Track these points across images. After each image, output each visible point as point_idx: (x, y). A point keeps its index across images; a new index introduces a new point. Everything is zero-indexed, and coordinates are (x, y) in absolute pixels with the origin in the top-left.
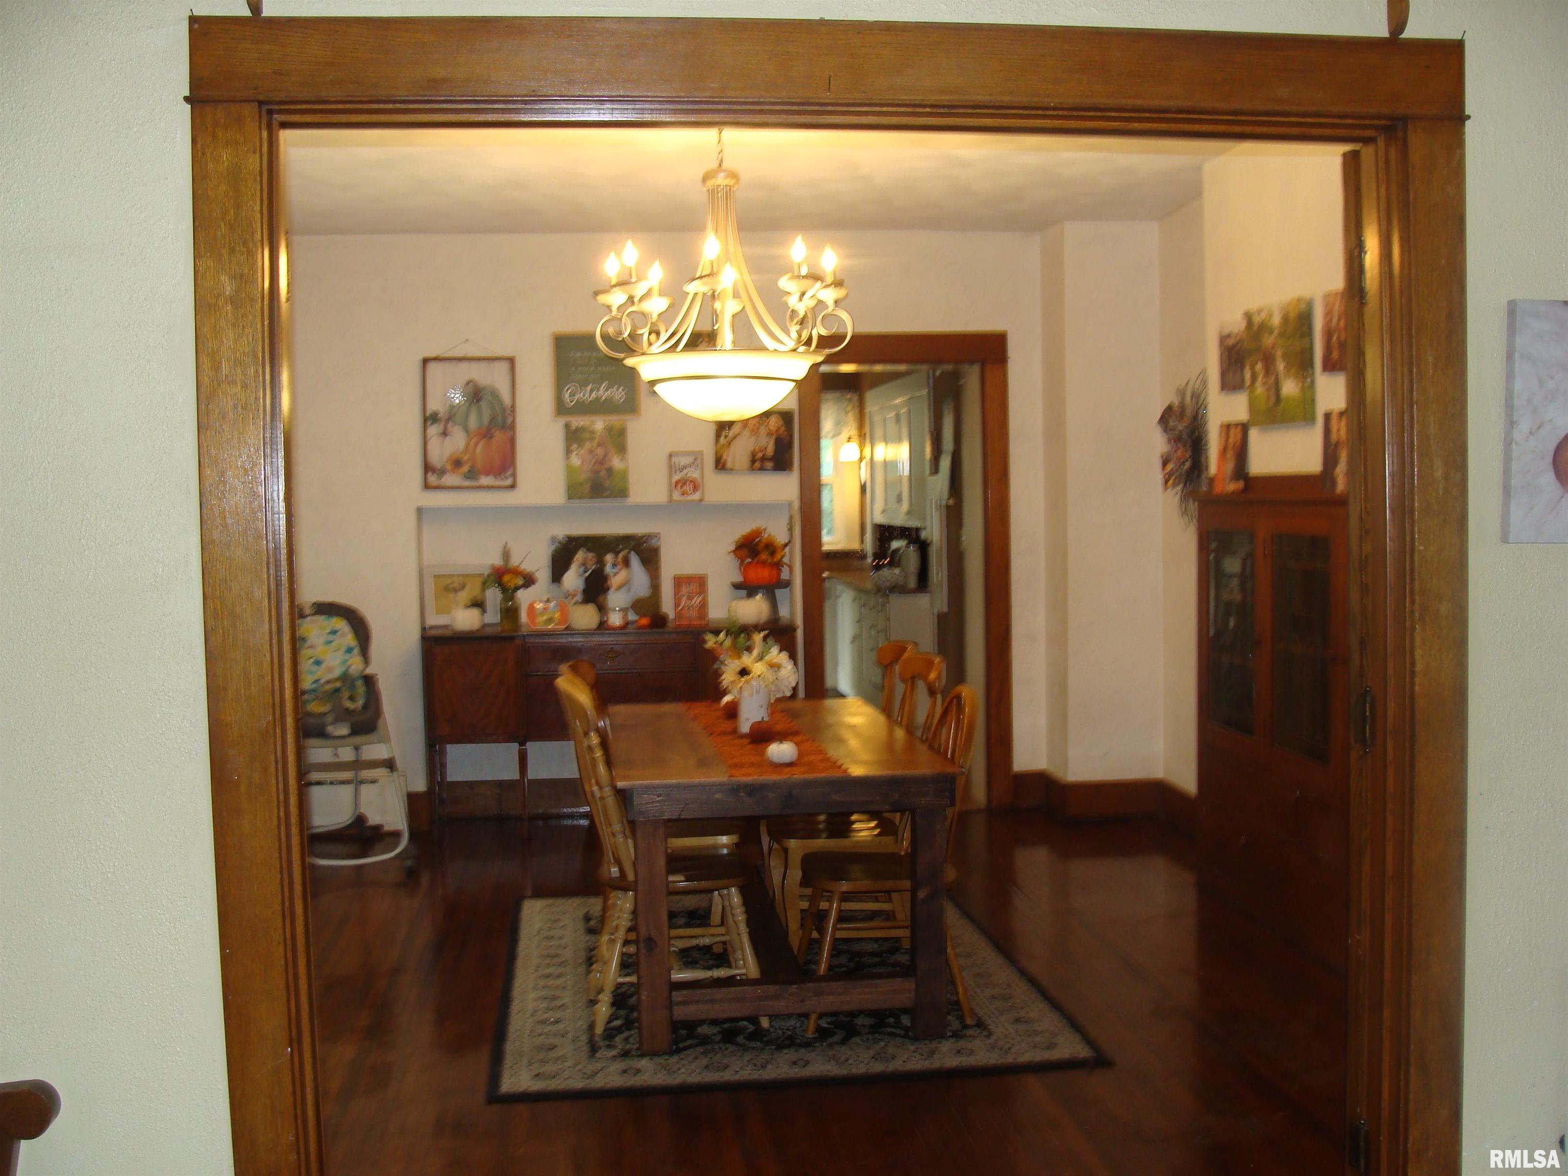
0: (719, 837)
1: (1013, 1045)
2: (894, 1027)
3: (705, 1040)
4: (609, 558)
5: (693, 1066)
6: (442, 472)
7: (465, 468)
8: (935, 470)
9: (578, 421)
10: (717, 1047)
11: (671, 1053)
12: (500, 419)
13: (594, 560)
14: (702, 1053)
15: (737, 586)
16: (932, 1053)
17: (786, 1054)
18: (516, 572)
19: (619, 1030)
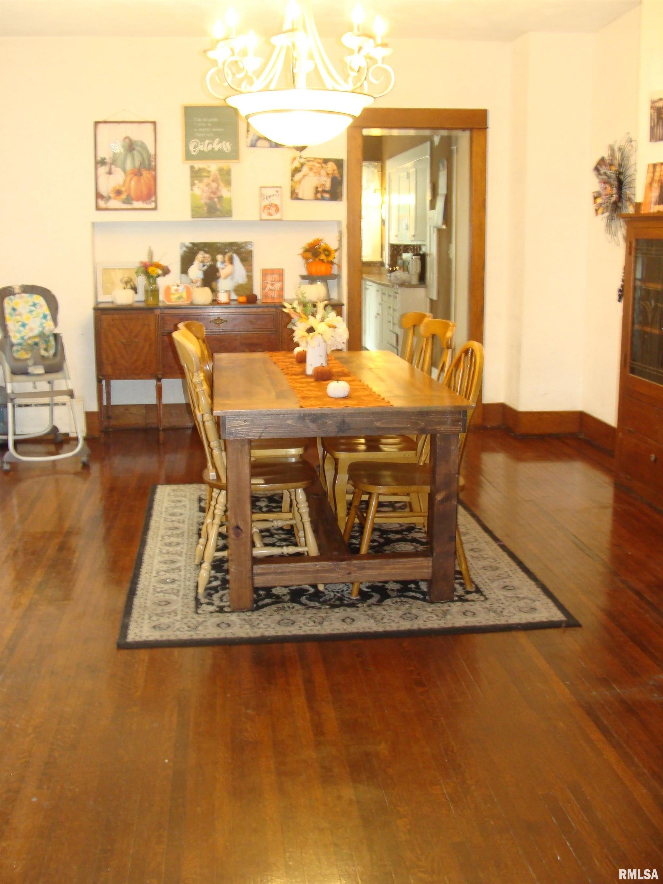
0: (289, 450)
1: (504, 609)
2: (416, 592)
3: (278, 599)
4: (219, 257)
5: (269, 621)
6: (109, 198)
7: (124, 196)
8: (433, 206)
9: (198, 165)
10: (286, 606)
11: (253, 610)
12: (147, 162)
13: (209, 259)
14: (275, 611)
15: (303, 277)
16: (445, 613)
17: (337, 612)
18: (158, 266)
19: (216, 589)
